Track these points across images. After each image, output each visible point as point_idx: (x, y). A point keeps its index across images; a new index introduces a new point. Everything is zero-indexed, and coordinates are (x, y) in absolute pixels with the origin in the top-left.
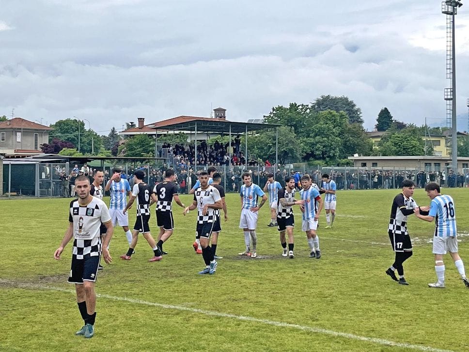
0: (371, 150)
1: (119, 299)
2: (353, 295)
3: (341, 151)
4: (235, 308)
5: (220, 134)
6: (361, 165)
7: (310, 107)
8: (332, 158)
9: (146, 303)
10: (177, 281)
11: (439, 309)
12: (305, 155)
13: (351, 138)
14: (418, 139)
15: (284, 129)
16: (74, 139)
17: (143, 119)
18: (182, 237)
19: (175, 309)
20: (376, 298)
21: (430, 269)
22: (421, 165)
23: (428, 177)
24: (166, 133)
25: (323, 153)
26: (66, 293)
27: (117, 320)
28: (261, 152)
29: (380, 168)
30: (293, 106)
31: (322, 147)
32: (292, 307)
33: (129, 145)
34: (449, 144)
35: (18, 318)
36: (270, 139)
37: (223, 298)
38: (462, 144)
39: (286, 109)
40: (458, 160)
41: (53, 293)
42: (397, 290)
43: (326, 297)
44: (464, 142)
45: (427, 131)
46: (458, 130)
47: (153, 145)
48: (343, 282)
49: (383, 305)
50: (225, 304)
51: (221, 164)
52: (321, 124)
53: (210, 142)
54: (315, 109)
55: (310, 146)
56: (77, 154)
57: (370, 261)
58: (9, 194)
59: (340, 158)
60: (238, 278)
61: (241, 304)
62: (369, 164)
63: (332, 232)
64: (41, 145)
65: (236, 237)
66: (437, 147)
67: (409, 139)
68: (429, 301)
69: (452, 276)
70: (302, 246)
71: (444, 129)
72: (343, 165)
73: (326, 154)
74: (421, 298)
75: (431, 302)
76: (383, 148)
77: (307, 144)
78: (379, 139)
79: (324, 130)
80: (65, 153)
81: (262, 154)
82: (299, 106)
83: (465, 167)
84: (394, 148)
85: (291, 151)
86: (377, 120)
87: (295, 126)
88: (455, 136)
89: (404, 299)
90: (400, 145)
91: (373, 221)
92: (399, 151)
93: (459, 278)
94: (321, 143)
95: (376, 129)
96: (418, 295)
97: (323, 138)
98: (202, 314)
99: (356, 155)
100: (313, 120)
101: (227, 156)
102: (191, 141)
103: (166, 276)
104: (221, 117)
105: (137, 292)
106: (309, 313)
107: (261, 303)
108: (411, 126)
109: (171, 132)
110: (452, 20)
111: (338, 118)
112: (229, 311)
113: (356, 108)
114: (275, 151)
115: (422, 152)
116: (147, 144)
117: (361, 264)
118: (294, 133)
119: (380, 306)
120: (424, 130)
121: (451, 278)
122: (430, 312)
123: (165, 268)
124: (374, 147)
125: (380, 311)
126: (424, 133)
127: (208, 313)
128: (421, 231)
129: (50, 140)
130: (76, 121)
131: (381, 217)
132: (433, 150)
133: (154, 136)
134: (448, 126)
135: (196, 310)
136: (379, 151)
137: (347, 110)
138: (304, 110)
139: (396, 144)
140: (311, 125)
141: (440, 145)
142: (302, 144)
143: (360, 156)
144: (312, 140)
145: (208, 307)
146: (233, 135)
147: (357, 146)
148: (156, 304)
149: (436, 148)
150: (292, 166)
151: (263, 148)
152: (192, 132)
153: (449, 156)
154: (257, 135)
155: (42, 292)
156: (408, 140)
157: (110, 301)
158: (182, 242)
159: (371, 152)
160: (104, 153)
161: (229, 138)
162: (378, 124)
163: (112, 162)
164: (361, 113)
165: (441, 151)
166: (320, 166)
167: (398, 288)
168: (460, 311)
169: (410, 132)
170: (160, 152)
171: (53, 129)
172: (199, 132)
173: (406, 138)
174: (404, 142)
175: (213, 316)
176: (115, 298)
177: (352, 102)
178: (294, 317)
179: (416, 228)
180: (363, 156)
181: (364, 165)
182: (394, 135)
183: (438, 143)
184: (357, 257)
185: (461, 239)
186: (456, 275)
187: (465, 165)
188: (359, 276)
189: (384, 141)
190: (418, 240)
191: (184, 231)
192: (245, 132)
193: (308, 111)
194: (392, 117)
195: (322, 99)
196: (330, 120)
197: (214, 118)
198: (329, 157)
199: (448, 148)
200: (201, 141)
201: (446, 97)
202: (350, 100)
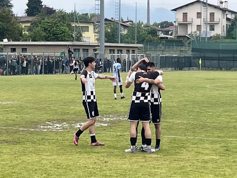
0: (21, 34)
6: (10, 50)
14: (67, 25)
21: (77, 153)
29: (30, 54)
34: (97, 30)
38: (109, 31)
40: (105, 46)
42: (45, 175)
44: (111, 28)
45: (76, 17)
57: (18, 147)
62: (19, 50)
66: (85, 33)
67: (58, 24)
69: (98, 160)
71: (93, 16)
76: (32, 33)
78: (29, 25)
83: (112, 53)
84: (44, 34)
86: (27, 5)
88: (104, 22)
90: (49, 31)
91: (21, 107)
92: (49, 37)
93: (104, 161)
95: (26, 14)
99: (5, 40)
108: (61, 12)
115: (71, 38)
117: (9, 151)
120: (73, 17)
121: (96, 161)
124: (23, 33)
126: (74, 19)
128: (69, 116)
131: (30, 103)
132: (82, 36)
134: (97, 13)
136: (29, 36)
139: (45, 30)
141: (88, 32)
143: (10, 41)
147: (7, 30)
149: (85, 34)
153: (97, 42)
156: (58, 26)
159: (20, 37)
162: (27, 9)
165: (90, 37)
167: (46, 174)
169: (60, 17)
173: (56, 23)
174: (53, 28)
179: (64, 114)
180: (13, 41)
181: (14, 50)
182: (44, 20)
183: (87, 29)
184: (6, 144)
185: (107, 123)
186: (101, 158)
187: (112, 51)
188: (7, 162)
189: (34, 27)
190: (66, 125)
194: (42, 2)
199: (96, 34)
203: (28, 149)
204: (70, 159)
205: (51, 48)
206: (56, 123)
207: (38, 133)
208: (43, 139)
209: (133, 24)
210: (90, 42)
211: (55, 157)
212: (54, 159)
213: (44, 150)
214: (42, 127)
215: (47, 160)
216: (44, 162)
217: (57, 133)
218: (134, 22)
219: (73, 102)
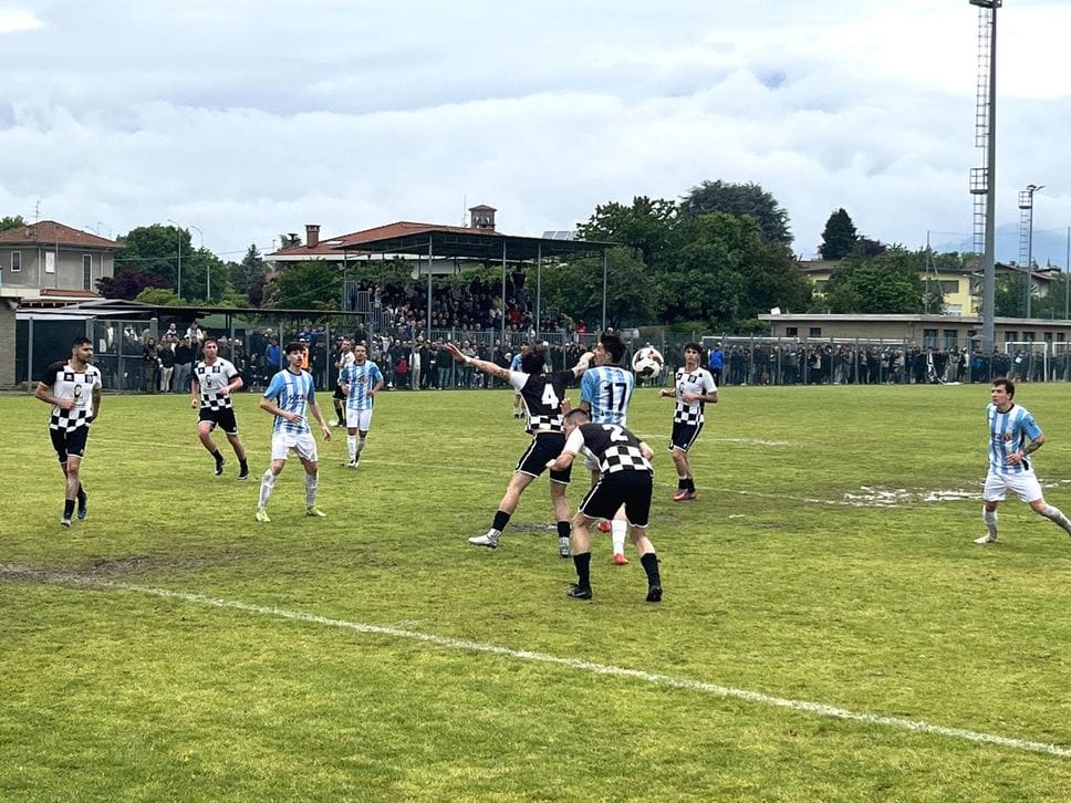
0: (809, 299)
1: (261, 610)
2: (761, 609)
3: (743, 301)
4: (508, 634)
5: (481, 262)
6: (785, 333)
7: (677, 205)
8: (724, 317)
9: (321, 620)
10: (385, 575)
11: (946, 642)
12: (664, 308)
13: (765, 274)
14: (910, 277)
15: (620, 252)
16: (168, 270)
17: (318, 227)
18: (398, 482)
19: (381, 634)
20: (812, 617)
21: (929, 556)
22: (916, 333)
23: (931, 361)
24: (365, 257)
25: (706, 306)
26: (148, 596)
27: (258, 655)
28: (571, 301)
29: (828, 340)
30: (642, 204)
31: (702, 292)
32: (630, 632)
33: (286, 282)
34: (977, 290)
35: (47, 648)
36: (590, 273)
37: (484, 611)
38: (1006, 290)
39: (625, 211)
40: (996, 325)
41: (123, 596)
42: (857, 600)
43: (704, 614)
44: (1010, 286)
45: (930, 260)
46: (996, 261)
47: (339, 285)
48: (742, 583)
49: (826, 632)
50: (487, 624)
51: (484, 327)
52: (702, 244)
53: (460, 279)
54: (688, 210)
55: (677, 291)
56: (174, 301)
57: (798, 538)
58: (30, 383)
59: (741, 315)
60: (518, 572)
61: (521, 626)
62: (803, 332)
63: (719, 476)
64: (98, 280)
66: (951, 295)
67: (890, 276)
68: (925, 627)
69: (977, 573)
71: (969, 257)
72: (746, 331)
73: (711, 308)
74: (907, 618)
75: (929, 627)
76: (833, 296)
77: (669, 286)
78: (826, 278)
79: (708, 257)
80: (150, 297)
81: (572, 306)
82: (653, 203)
84: (858, 297)
85: (636, 300)
86: (823, 235)
87: (645, 246)
88: (993, 271)
89: (871, 620)
90: (870, 291)
91: (807, 452)
92: (869, 303)
93: (990, 577)
94: (701, 283)
95: (821, 255)
96: (901, 611)
97: (704, 272)
98: (439, 645)
99: (776, 311)
100: (684, 233)
101: (495, 309)
102: (420, 278)
103: (361, 565)
104: (484, 226)
105: (299, 597)
106: (666, 646)
107: (564, 625)
108: (897, 250)
109: (375, 257)
110: (990, 20)
111: (739, 230)
112: (496, 639)
113: (778, 208)
114: (602, 301)
115: (917, 307)
116: (326, 282)
117: (780, 545)
118: (642, 263)
119: (819, 635)
120: (924, 260)
121: (973, 576)
122: (927, 648)
123: (362, 547)
124: (814, 295)
125: (820, 645)
126: (925, 264)
127: (451, 643)
128: (912, 475)
129: (117, 270)
130: (173, 229)
131: (827, 444)
132: (942, 302)
133: (340, 265)
134: (977, 251)
135: (426, 637)
136: (826, 303)
137: (757, 213)
138: (664, 212)
139: (862, 288)
140: (680, 244)
141: (957, 292)
142: (659, 287)
143: (785, 313)
144: (681, 278)
145: (452, 631)
146: (510, 265)
147: (778, 290)
148: (340, 623)
149: (949, 298)
150: (636, 332)
151: (575, 294)
152: (422, 257)
153: (976, 315)
154: (562, 265)
155: (99, 593)
156: (889, 280)
157: (243, 614)
158: (398, 493)
159: (808, 305)
160: (232, 299)
161: (502, 271)
162: (824, 245)
163: (250, 320)
164: (788, 220)
165: (961, 303)
166: (697, 333)
167: (859, 598)
168: (992, 647)
169: (894, 262)
170: (353, 299)
171: (124, 246)
172: (437, 258)
173: (885, 275)
174: (879, 284)
175: (461, 649)
176: (253, 608)
177: (768, 196)
178: (633, 655)
179: (902, 470)
180: (792, 312)
181: (792, 332)
182: (859, 268)
183: (954, 287)
184: (774, 530)
186: (984, 571)
187: (1011, 334)
188: (775, 569)
189: (837, 282)
190: (904, 494)
191: (403, 470)
192: (536, 257)
193: (674, 214)
194: (855, 229)
195: (704, 188)
196: (720, 235)
197: (469, 226)
198: (718, 313)
199: (975, 298)
200: (441, 276)
201: (973, 188)
202: (764, 191)
203: (821, 543)
204: (914, 570)
205: (874, 327)
206: (881, 490)
207: (843, 510)
208: (854, 523)
209: (1061, 275)
210: (963, 315)
211: (879, 562)
212: (878, 567)
213: (857, 548)
214: (851, 496)
215: (861, 567)
216: (854, 571)
217: (884, 511)
218: (1064, 270)
219: (920, 445)
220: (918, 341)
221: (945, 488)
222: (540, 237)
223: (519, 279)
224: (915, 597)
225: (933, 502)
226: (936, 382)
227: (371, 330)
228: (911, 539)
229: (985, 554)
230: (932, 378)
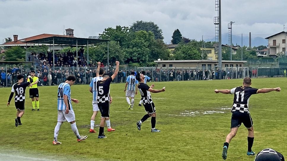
0: (169, 56)
2: (157, 147)
3: (149, 57)
5: (70, 46)
6: (162, 66)
7: (129, 28)
8: (144, 62)
10: (42, 142)
11: (210, 155)
12: (126, 59)
13: (156, 49)
14: (198, 49)
15: (112, 42)
17: (17, 36)
18: (46, 114)
20: (172, 149)
21: (205, 130)
22: (200, 65)
23: (204, 73)
24: (33, 45)
25: (138, 59)
28: (98, 58)
29: (174, 68)
30: (119, 28)
31: (137, 54)
32: (119, 156)
33: (8, 53)
34: (217, 52)
36: (104, 49)
38: (225, 52)
39: (114, 30)
40: (222, 62)
43: (141, 150)
44: (226, 51)
45: (203, 44)
46: (222, 44)
47: (24, 54)
48: (151, 140)
49: (176, 153)
51: (71, 66)
52: (137, 40)
53: (63, 51)
54: (132, 30)
55: (130, 54)
57: (168, 126)
59: (149, 61)
62: (167, 66)
65: (82, 113)
66: (210, 54)
67: (192, 49)
70: (125, 117)
71: (214, 43)
72: (151, 66)
73: (140, 59)
74: (199, 148)
75: (205, 150)
76: (176, 55)
77: (127, 52)
78: (173, 49)
79: (138, 44)
82: (122, 28)
83: (227, 66)
84: (183, 55)
85: (118, 57)
86: (172, 37)
87: (120, 41)
88: (221, 47)
89: (189, 149)
90: (186, 53)
91: (169, 101)
92: (186, 57)
93: (222, 135)
94: (137, 52)
95: (172, 43)
96: (197, 146)
97: (138, 48)
99: (159, 60)
100: (131, 37)
101: (75, 60)
102: (51, 51)
103: (34, 140)
104: (70, 35)
107: (99, 155)
108: (194, 41)
109: (36, 45)
111: (147, 36)
113: (159, 29)
114: (107, 58)
115: (200, 58)
116: (20, 53)
117: (162, 128)
118: (119, 46)
119: (174, 154)
121: (217, 135)
122: (205, 157)
123: (34, 134)
124: (170, 55)
125: (174, 157)
126: (201, 45)
128: (199, 107)
131: (175, 98)
132: (207, 56)
133: (25, 47)
134: (216, 41)
136: (173, 57)
137: (153, 31)
138: (125, 30)
139: (184, 52)
140: (130, 40)
142: (124, 53)
143: (162, 60)
144: (131, 50)
146: (79, 47)
147: (159, 53)
149: (209, 55)
151: (99, 55)
152: (51, 45)
153: (217, 60)
154: (95, 47)
156: (191, 50)
158: (46, 117)
159: (168, 58)
161: (76, 49)
162: (173, 40)
164: (162, 32)
165: (212, 56)
166: (136, 66)
167: (185, 143)
169: (192, 44)
170: (29, 58)
172: (56, 45)
173: (190, 48)
174: (189, 51)
177: (156, 25)
179: (196, 105)
180: (164, 60)
181: (164, 66)
182: (183, 46)
183: (210, 52)
184: (160, 124)
185: (224, 111)
186: (221, 134)
187: (227, 65)
188: (161, 135)
189: (177, 51)
190: (197, 112)
191: (47, 110)
192: (87, 44)
193: (128, 31)
194: (182, 35)
195: (137, 23)
196: (142, 37)
197: (66, 35)
198: (142, 61)
199: (216, 55)
200: (57, 50)
201: (215, 23)
202: (155, 24)
203: (174, 127)
204: (201, 134)
205: (187, 64)
206: (191, 111)
207: (180, 118)
208: (183, 121)
209: (240, 48)
210: (213, 60)
211: (191, 132)
212: (190, 134)
213: (184, 128)
214: (182, 114)
216: (184, 135)
217: (192, 117)
218: (241, 46)
219: (202, 98)
220: (200, 68)
221: (209, 110)
222: (88, 38)
223: (82, 51)
224: (201, 142)
225: (206, 114)
226: (206, 80)
227: (35, 67)
228: (200, 125)
229: (220, 129)
230: (205, 79)
